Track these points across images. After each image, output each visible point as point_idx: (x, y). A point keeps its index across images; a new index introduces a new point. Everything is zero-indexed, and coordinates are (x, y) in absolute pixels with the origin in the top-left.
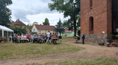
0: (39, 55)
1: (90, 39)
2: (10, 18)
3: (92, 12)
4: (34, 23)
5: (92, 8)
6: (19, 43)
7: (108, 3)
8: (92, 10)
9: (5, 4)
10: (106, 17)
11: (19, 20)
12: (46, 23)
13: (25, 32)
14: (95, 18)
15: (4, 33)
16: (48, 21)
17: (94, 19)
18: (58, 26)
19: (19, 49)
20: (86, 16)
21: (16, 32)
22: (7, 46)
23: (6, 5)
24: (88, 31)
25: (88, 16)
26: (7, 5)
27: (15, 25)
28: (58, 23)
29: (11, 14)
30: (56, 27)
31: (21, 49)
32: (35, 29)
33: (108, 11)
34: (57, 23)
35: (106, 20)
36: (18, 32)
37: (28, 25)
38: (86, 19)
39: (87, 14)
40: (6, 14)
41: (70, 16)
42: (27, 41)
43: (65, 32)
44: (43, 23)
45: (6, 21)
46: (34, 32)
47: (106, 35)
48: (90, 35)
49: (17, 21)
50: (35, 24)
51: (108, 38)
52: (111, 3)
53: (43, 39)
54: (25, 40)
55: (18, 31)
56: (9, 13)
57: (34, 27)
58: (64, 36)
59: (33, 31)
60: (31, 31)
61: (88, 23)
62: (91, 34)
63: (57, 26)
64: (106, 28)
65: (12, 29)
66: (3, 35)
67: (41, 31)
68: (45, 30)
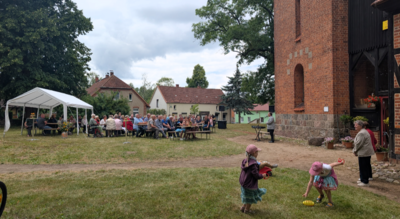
0: (137, 160)
1: (297, 128)
2: (87, 71)
3: (301, 52)
4: (161, 81)
5: (299, 41)
6: (102, 136)
7: (335, 28)
8: (300, 45)
9: (74, 30)
10: (331, 68)
11: (112, 73)
12: (198, 79)
13: (123, 109)
14: (308, 68)
15: (69, 113)
16: (204, 73)
17: (305, 70)
18: (231, 90)
19: (98, 149)
20: (288, 61)
21: (98, 110)
22: (72, 143)
23: (77, 33)
24: (293, 105)
25: (291, 61)
26: (80, 33)
27: (102, 88)
28: (232, 81)
29: (89, 59)
30: (224, 92)
31: (102, 148)
32: (159, 102)
33: (335, 49)
34: (229, 80)
35: (331, 75)
36: (105, 109)
37: (143, 89)
38: (288, 72)
39: (290, 55)
40: (75, 60)
41: (266, 57)
42: (123, 132)
43: (255, 109)
44: (188, 81)
45: (76, 80)
46: (157, 109)
47: (330, 118)
48: (296, 118)
49: (107, 76)
50: (163, 84)
51: (335, 125)
52: (347, 27)
53: (162, 129)
54: (118, 129)
55: (103, 106)
56: (85, 57)
57: (158, 95)
58: (255, 122)
59: (153, 106)
60: (148, 107)
61: (292, 81)
62: (299, 115)
63: (228, 89)
64: (331, 96)
65: (89, 103)
66: (65, 118)
67: (178, 106)
68: (190, 102)
